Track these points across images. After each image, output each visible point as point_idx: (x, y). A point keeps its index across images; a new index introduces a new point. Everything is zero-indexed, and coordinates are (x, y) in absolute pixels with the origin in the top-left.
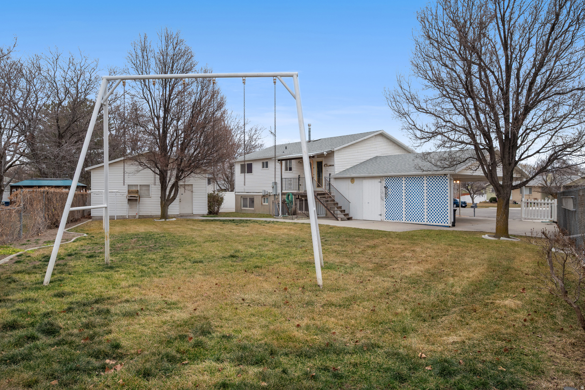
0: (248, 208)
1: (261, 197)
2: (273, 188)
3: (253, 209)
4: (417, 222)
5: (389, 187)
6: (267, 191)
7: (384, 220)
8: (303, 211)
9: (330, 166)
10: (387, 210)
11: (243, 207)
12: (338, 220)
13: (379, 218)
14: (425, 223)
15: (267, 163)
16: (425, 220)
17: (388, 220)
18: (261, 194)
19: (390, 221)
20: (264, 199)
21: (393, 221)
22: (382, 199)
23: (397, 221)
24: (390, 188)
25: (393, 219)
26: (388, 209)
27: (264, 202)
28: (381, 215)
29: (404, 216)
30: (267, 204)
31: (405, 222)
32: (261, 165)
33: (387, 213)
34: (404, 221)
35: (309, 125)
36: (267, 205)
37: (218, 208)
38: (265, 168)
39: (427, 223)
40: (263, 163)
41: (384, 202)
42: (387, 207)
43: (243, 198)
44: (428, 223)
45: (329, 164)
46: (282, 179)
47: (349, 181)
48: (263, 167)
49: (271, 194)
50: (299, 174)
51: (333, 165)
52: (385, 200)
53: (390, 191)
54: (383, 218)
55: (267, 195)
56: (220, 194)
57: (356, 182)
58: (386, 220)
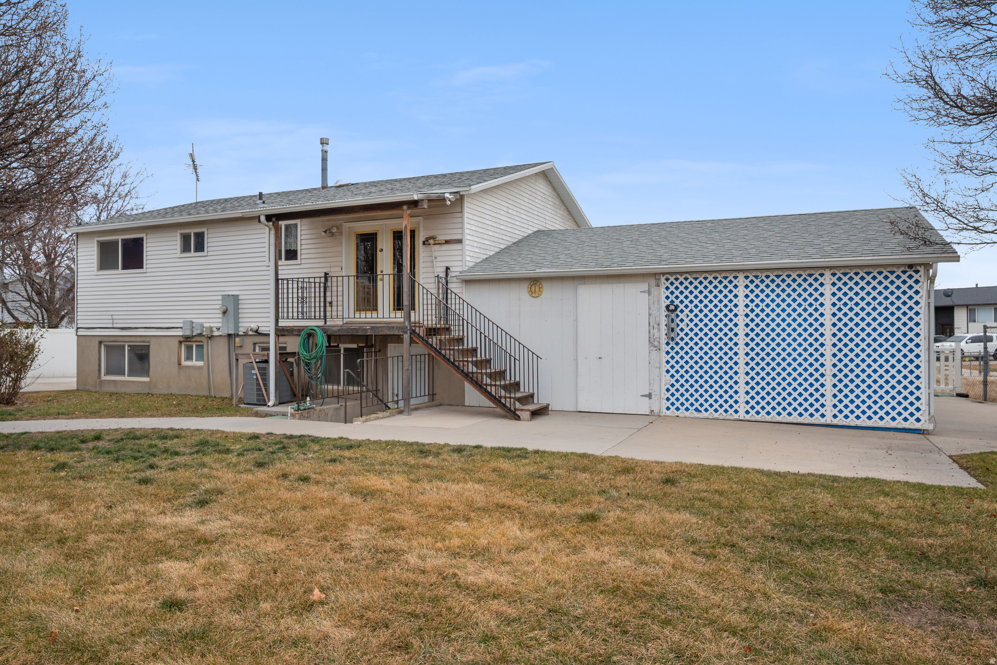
0: (126, 378)
1: (175, 342)
2: (225, 313)
3: (147, 379)
4: (795, 418)
5: (682, 307)
6: (202, 325)
7: (665, 410)
8: (338, 384)
9: (447, 242)
10: (673, 381)
11: (108, 373)
12: (518, 418)
13: (644, 407)
14: (829, 419)
15: (200, 237)
16: (829, 411)
17: (677, 413)
18: (179, 333)
19: (687, 414)
20: (189, 349)
21: (696, 414)
22: (653, 343)
23: (716, 415)
24: (687, 311)
25: (697, 410)
26: (677, 376)
27: (189, 357)
28: (649, 396)
29: (742, 397)
30: (201, 363)
31: (748, 417)
32: (175, 241)
33: (673, 390)
34: (742, 415)
35: (324, 142)
36: (200, 368)
37: (16, 381)
38: (192, 254)
39: (835, 422)
40: (186, 239)
41: (664, 354)
42: (673, 372)
43: (107, 347)
44: (840, 420)
45: (442, 238)
46: (277, 280)
47: (522, 293)
48: (186, 248)
49: (216, 333)
50: (326, 270)
51: (460, 241)
52: (668, 348)
53: (687, 320)
54: (660, 405)
55: (200, 335)
56: (22, 333)
57: (549, 293)
58: (668, 413)
